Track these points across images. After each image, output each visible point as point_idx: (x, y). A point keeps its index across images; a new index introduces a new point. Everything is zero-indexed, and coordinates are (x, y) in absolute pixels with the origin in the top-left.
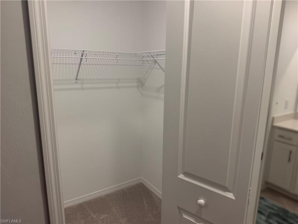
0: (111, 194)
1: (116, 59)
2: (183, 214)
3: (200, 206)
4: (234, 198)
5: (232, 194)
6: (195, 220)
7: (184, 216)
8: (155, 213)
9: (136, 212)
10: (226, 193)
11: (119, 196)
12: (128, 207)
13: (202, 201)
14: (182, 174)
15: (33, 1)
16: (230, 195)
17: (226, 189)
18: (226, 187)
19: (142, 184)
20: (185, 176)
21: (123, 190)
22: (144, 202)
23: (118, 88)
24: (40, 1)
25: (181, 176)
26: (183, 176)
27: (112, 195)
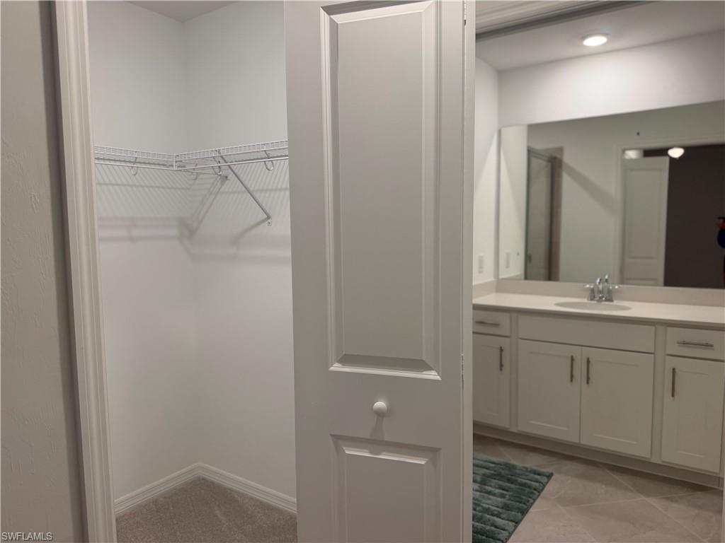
0: (123, 516)
1: (132, 167)
2: (344, 448)
3: (380, 414)
4: (438, 378)
5: (434, 373)
6: (372, 453)
7: (347, 452)
8: (250, 530)
9: (202, 538)
10: (424, 373)
11: (149, 516)
12: (178, 533)
13: (380, 404)
14: (336, 365)
15: (65, 2)
16: (432, 375)
17: (421, 365)
18: (423, 361)
19: (204, 479)
20: (343, 365)
21: (155, 501)
22: (218, 512)
23: (132, 239)
24: (76, 2)
25: (336, 367)
26: (340, 365)
27: (127, 517)
